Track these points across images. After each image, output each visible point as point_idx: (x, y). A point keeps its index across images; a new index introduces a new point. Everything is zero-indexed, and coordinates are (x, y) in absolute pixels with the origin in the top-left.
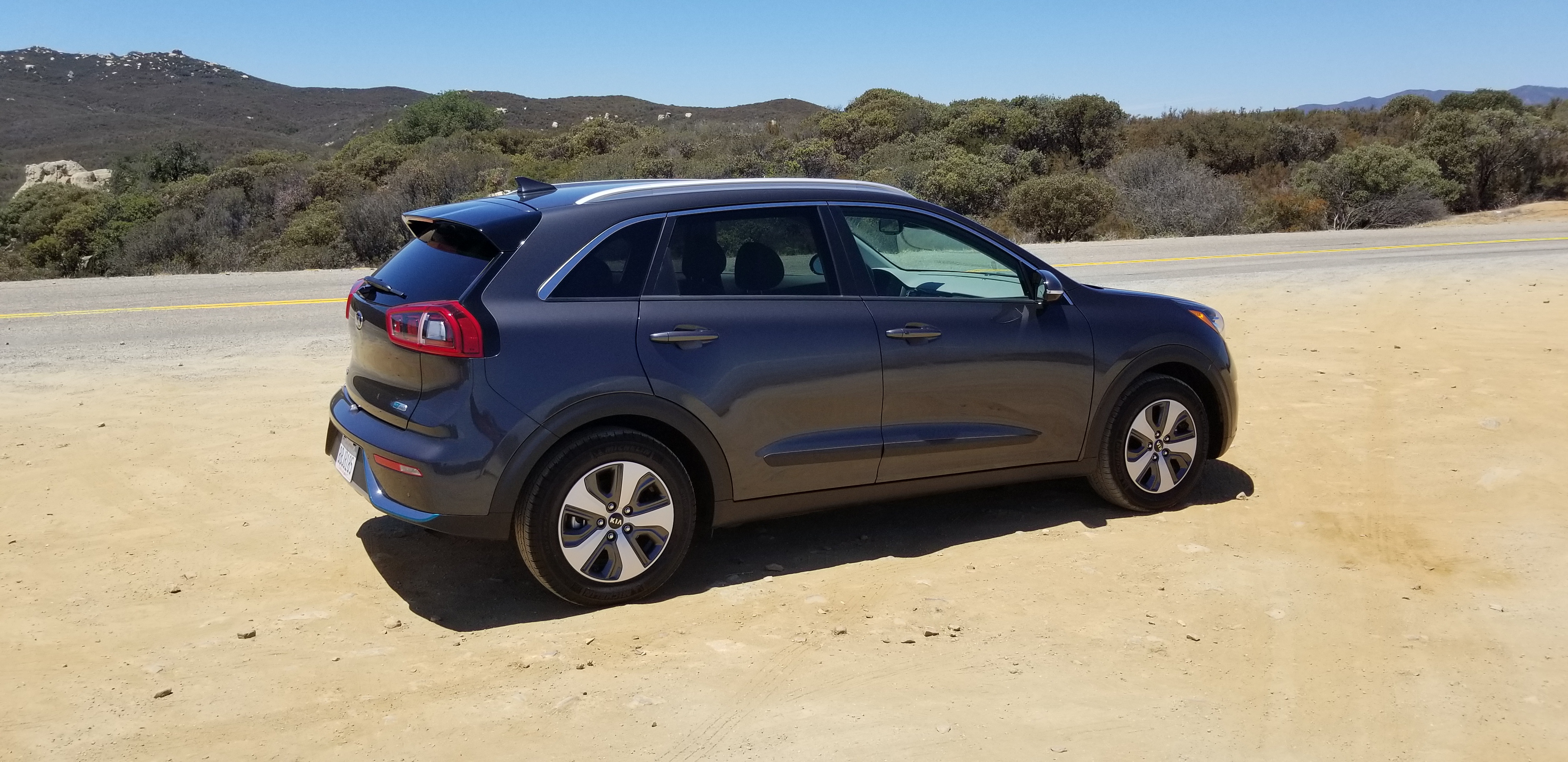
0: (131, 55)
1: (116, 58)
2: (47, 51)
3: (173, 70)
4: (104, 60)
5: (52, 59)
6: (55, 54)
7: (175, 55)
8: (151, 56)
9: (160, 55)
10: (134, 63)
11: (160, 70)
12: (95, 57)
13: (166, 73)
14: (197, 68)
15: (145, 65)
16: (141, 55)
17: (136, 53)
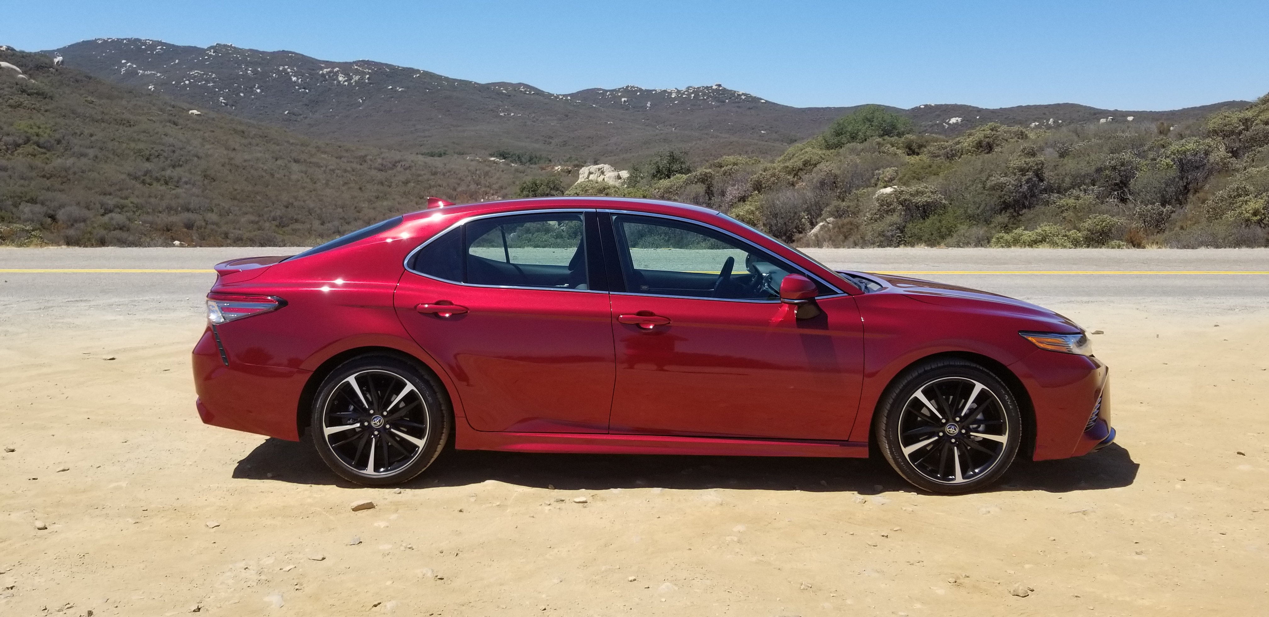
0: (688, 88)
1: (679, 92)
2: (636, 89)
3: (715, 98)
4: (671, 93)
5: (638, 94)
6: (640, 90)
7: (717, 87)
8: (701, 89)
9: (707, 88)
10: (689, 95)
11: (705, 99)
12: (665, 91)
13: (709, 101)
14: (730, 96)
15: (697, 95)
16: (695, 88)
17: (691, 87)
